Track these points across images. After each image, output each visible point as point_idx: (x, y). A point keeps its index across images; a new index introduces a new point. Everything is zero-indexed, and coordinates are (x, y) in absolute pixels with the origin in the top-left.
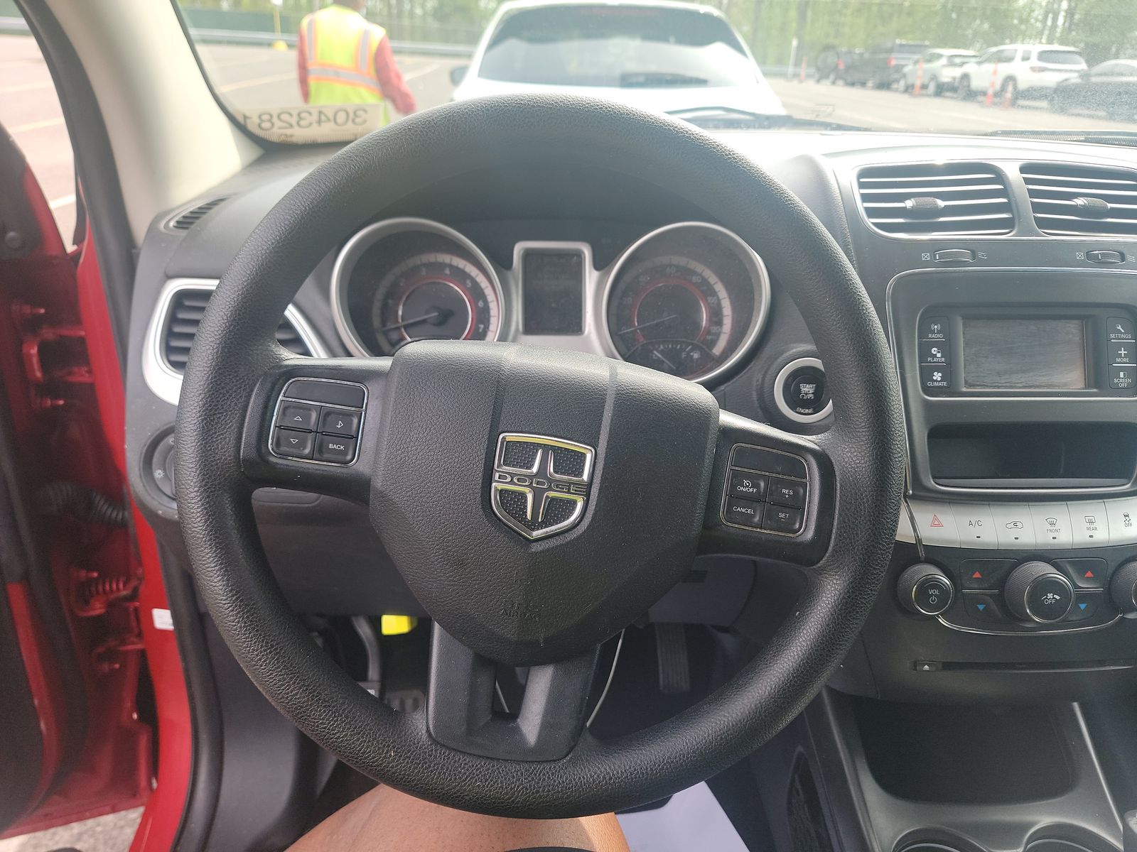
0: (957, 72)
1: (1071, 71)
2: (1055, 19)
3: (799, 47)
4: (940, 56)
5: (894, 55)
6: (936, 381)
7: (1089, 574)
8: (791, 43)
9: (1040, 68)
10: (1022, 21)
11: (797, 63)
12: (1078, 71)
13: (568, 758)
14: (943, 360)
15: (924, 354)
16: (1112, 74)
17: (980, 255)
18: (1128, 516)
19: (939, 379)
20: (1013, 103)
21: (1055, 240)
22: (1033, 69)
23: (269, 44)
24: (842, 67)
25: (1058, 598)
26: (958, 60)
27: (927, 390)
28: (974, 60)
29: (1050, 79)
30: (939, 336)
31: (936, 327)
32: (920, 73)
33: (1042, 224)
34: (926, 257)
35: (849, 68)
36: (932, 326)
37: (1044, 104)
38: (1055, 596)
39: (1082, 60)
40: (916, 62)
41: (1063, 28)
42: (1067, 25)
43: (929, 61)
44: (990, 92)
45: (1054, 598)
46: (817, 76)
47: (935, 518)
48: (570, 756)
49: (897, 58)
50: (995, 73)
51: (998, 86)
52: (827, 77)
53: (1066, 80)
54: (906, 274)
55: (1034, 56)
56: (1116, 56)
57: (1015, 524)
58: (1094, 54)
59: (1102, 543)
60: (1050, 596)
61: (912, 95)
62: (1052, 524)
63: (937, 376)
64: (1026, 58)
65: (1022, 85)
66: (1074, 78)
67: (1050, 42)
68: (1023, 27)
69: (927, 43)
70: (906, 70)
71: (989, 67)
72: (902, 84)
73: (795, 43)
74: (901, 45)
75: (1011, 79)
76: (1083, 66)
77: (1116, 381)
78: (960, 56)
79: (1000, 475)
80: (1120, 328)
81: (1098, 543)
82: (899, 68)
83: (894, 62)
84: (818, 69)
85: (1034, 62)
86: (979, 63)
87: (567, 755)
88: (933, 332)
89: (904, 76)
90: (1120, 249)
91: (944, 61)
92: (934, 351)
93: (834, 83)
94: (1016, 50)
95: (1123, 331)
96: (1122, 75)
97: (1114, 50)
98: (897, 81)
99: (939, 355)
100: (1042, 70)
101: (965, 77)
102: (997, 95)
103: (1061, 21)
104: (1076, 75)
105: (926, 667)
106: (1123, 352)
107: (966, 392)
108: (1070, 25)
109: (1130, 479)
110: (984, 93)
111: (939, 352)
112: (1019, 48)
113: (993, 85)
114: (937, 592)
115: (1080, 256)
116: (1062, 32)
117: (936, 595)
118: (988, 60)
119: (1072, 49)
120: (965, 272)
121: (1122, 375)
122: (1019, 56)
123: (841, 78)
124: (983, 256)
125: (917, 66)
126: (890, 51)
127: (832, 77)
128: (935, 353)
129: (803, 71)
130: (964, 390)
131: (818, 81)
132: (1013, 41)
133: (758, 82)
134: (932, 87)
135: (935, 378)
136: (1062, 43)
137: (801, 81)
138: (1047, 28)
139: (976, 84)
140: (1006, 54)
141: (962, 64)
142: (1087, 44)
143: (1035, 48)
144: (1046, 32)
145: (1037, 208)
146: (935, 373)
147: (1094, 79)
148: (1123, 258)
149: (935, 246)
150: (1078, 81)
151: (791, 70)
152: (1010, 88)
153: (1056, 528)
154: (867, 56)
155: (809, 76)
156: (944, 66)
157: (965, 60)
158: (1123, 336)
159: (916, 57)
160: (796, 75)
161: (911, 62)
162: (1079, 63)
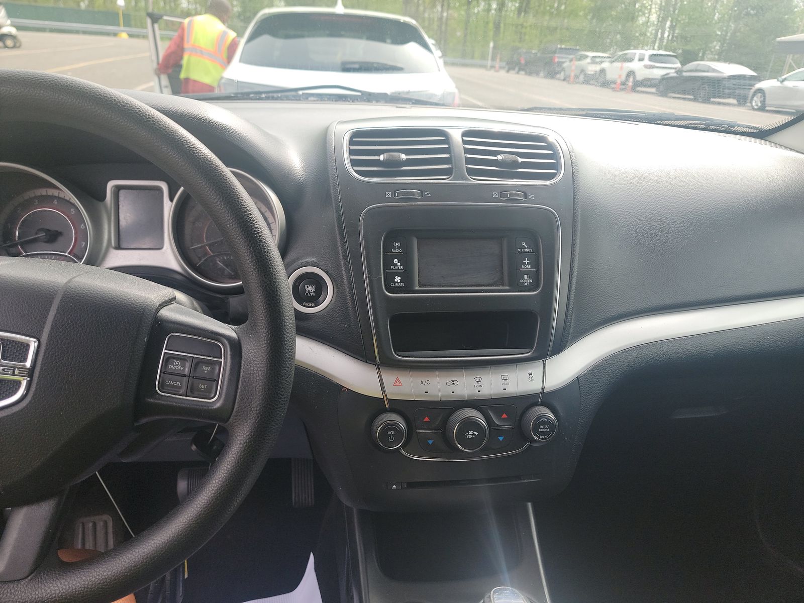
0: (597, 68)
1: (672, 68)
2: (663, 33)
3: (494, 48)
4: (587, 57)
5: (557, 55)
6: (397, 282)
7: (504, 416)
8: (489, 45)
9: (650, 65)
10: (641, 35)
11: (493, 59)
12: (675, 68)
13: (29, 578)
14: (402, 267)
15: (388, 263)
16: (696, 71)
17: (426, 193)
18: (531, 374)
19: (399, 281)
20: (633, 89)
21: (479, 184)
22: (646, 67)
23: (115, 35)
24: (523, 62)
25: (476, 433)
26: (598, 60)
27: (390, 289)
28: (608, 60)
29: (658, 73)
30: (399, 251)
31: (397, 244)
32: (573, 68)
33: (472, 172)
34: (389, 195)
35: (527, 64)
36: (394, 243)
37: (653, 90)
38: (474, 433)
39: (678, 61)
40: (571, 60)
41: (668, 39)
42: (670, 38)
43: (580, 60)
44: (619, 81)
45: (473, 434)
46: (507, 68)
47: (397, 379)
48: (31, 576)
49: (558, 57)
50: (622, 68)
51: (623, 78)
52: (514, 69)
53: (668, 74)
54: (374, 207)
55: (647, 58)
56: (702, 59)
57: (453, 382)
58: (687, 58)
59: (512, 394)
60: (471, 432)
61: (569, 82)
62: (478, 381)
63: (398, 279)
64: (641, 60)
65: (639, 77)
66: (672, 73)
67: (659, 48)
68: (642, 38)
69: (578, 48)
70: (565, 65)
71: (617, 65)
72: (562, 75)
73: (492, 45)
74: (561, 48)
75: (631, 73)
76: (679, 65)
77: (521, 281)
78: (599, 57)
79: (465, 347)
80: (524, 244)
81: (510, 394)
82: (560, 64)
83: (556, 60)
84: (508, 64)
85: (647, 62)
86: (612, 62)
87: (28, 577)
88: (395, 248)
89: (563, 69)
90: (524, 190)
91: (589, 60)
92: (396, 261)
93: (518, 73)
94: (636, 53)
95: (527, 247)
96: (704, 71)
97: (700, 55)
98: (559, 73)
99: (399, 264)
100: (652, 67)
101: (603, 71)
102: (623, 84)
103: (666, 35)
104: (673, 71)
105: (394, 486)
106: (526, 261)
107: (418, 290)
108: (672, 37)
109: (532, 348)
110: (615, 83)
111: (399, 262)
112: (638, 52)
113: (620, 76)
114: (393, 433)
115: (496, 195)
116: (667, 43)
117: (393, 435)
118: (617, 60)
119: (671, 53)
120: (415, 206)
121: (525, 277)
122: (637, 58)
123: (523, 70)
124: (428, 194)
125: (572, 63)
126: (555, 52)
127: (517, 69)
128: (396, 263)
129: (497, 64)
130: (417, 288)
131: (508, 71)
132: (636, 48)
133: (439, 70)
134: (582, 78)
135: (396, 281)
136: (666, 50)
137: (497, 71)
138: (658, 39)
139: (610, 76)
140: (628, 56)
141: (601, 62)
142: (683, 50)
143: (648, 53)
144: (658, 42)
145: (469, 161)
146: (396, 277)
147: (685, 74)
148: (526, 196)
149: (395, 187)
150: (675, 75)
151: (489, 63)
152: (631, 79)
153: (481, 384)
154: (539, 55)
155: (501, 68)
156: (589, 63)
157: (603, 60)
158: (526, 250)
159: (571, 57)
160: (492, 67)
161: (568, 60)
162: (676, 63)
